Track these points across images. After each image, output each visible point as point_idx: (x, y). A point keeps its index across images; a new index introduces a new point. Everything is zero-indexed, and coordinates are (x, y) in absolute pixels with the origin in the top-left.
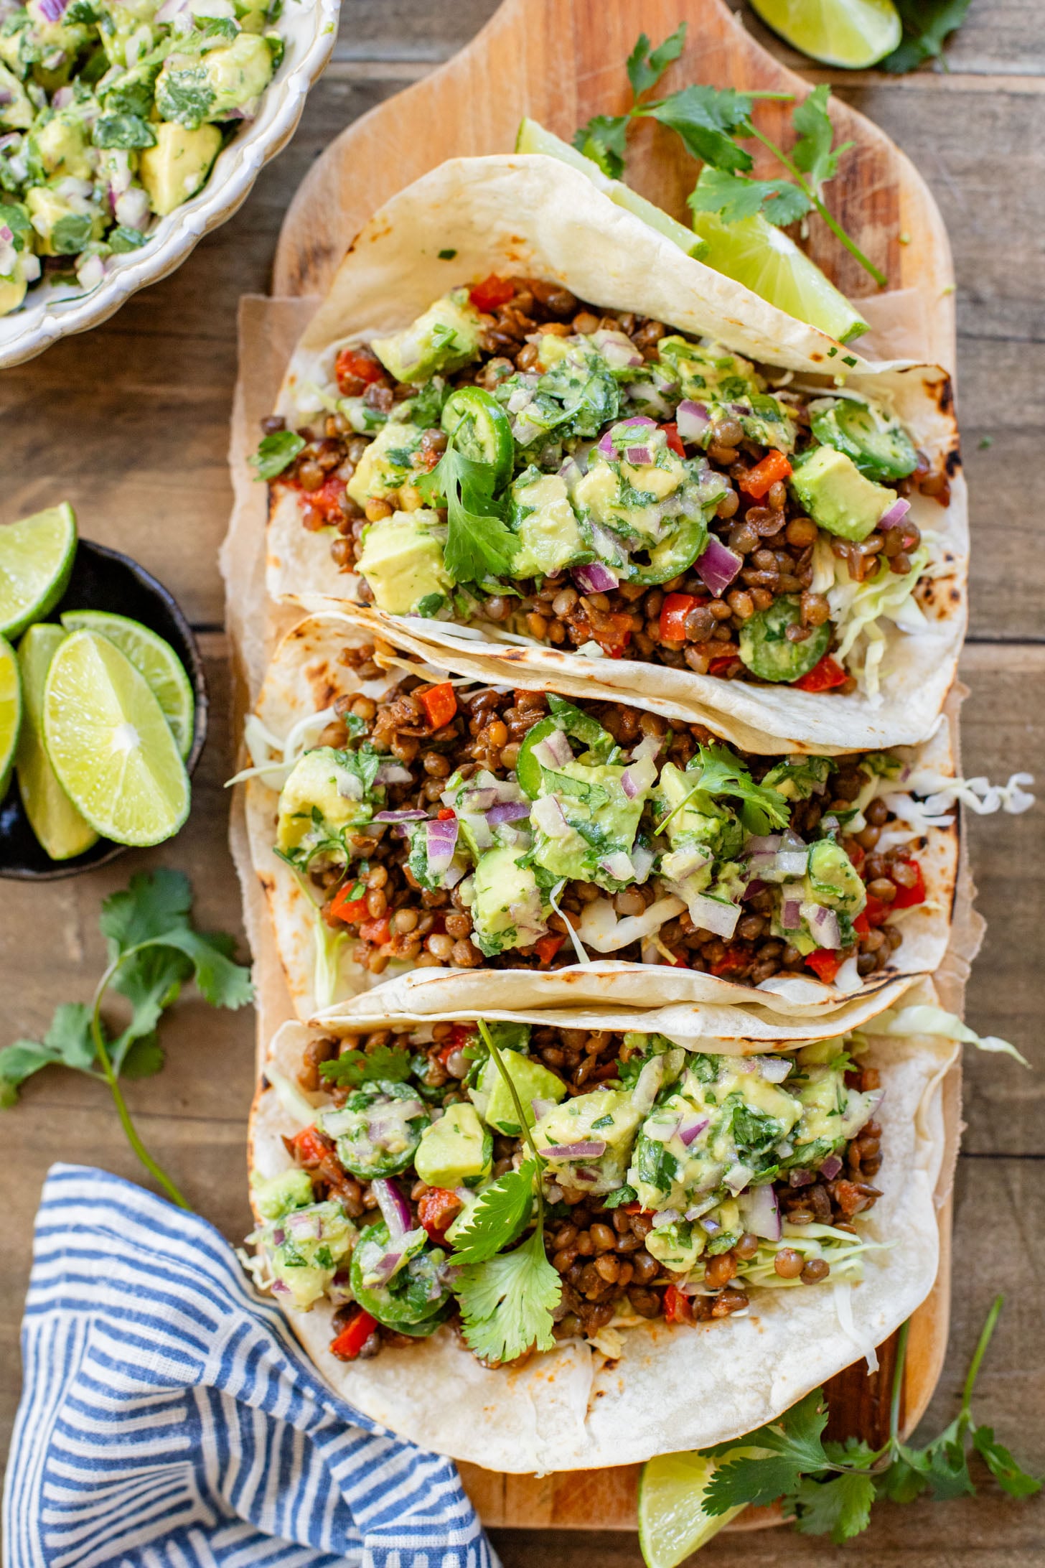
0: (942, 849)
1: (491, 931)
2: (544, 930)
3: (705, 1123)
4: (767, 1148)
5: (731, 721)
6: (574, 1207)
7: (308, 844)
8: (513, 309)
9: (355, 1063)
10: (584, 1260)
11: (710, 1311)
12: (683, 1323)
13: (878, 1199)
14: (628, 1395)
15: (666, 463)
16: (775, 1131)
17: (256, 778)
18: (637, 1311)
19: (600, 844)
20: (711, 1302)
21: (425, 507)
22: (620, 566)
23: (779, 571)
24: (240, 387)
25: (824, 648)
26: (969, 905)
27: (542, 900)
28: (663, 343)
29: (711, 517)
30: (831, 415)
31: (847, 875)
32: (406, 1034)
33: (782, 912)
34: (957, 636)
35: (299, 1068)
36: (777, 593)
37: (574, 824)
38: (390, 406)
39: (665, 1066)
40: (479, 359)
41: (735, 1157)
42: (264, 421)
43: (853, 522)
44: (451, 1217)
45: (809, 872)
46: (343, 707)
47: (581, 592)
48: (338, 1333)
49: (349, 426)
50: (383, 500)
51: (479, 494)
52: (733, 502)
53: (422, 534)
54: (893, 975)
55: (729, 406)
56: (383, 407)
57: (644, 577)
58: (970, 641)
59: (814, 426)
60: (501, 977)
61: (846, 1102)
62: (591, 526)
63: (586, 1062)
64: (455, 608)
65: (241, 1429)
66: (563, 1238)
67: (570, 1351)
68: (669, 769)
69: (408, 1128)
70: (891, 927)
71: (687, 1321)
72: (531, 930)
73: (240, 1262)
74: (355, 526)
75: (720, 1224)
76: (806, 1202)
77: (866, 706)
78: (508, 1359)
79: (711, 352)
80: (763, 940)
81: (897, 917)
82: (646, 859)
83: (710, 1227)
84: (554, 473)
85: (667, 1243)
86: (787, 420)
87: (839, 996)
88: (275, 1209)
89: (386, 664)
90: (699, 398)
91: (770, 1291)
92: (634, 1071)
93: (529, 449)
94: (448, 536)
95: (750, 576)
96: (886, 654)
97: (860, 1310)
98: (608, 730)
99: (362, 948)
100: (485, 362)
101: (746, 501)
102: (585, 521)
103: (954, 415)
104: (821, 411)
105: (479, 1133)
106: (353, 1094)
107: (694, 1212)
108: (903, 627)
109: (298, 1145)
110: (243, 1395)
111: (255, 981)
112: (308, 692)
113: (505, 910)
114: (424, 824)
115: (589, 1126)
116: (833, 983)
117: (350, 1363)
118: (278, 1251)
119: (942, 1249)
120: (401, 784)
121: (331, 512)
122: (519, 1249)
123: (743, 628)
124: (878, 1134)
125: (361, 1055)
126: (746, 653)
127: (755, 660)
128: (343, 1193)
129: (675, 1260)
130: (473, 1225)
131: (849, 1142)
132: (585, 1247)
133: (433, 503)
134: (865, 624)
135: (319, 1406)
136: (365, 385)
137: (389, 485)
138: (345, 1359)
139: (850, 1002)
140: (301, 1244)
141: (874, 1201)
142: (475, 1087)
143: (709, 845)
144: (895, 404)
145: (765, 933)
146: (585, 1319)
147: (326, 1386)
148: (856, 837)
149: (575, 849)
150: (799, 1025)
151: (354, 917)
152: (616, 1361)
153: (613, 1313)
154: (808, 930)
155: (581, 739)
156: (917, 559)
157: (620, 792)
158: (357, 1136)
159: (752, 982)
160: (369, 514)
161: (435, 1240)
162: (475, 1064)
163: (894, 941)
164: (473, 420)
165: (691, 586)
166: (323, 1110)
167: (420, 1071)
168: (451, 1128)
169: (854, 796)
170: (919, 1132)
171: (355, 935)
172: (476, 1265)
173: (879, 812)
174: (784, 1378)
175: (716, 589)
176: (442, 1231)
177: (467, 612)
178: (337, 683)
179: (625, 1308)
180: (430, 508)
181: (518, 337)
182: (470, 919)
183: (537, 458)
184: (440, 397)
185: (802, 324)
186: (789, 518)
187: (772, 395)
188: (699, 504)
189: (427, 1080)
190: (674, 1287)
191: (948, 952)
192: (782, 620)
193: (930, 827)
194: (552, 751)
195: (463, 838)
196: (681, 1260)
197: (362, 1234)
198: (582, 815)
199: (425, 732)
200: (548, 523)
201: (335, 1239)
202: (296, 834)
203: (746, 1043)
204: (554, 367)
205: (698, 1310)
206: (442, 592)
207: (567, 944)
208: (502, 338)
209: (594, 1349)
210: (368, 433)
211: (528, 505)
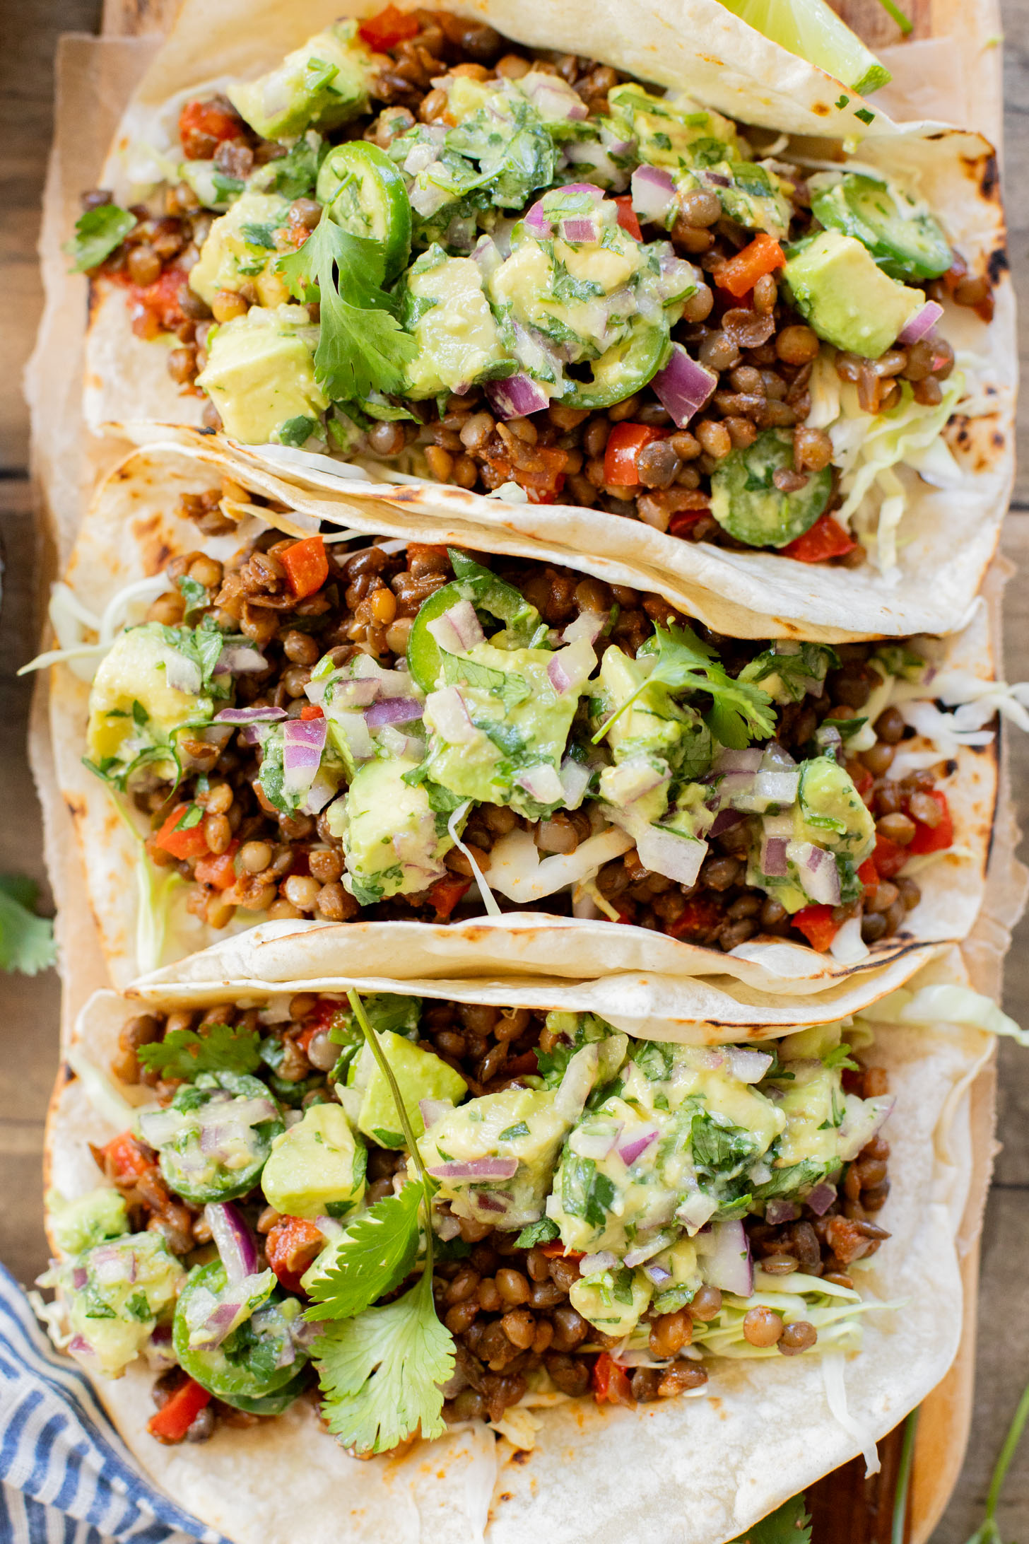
0: (976, 777)
1: (368, 870)
2: (440, 870)
3: (653, 1136)
4: (737, 1171)
5: (699, 592)
6: (475, 1245)
7: (128, 753)
8: (415, 47)
9: (185, 1047)
10: (488, 1318)
11: (656, 1388)
12: (618, 1404)
13: (883, 1242)
14: (542, 1499)
15: (616, 243)
16: (747, 1149)
17: (64, 665)
18: (558, 1387)
19: (518, 754)
20: (656, 1377)
21: (293, 300)
22: (552, 380)
23: (766, 395)
24: (56, 154)
25: (824, 503)
26: (1010, 853)
27: (437, 830)
28: (615, 92)
29: (675, 320)
30: (838, 191)
31: (852, 804)
32: (255, 1010)
33: (763, 853)
34: (1000, 494)
35: (116, 1054)
36: (762, 425)
37: (482, 726)
38: (248, 171)
39: (601, 1058)
40: (369, 110)
41: (693, 1182)
42: (85, 195)
43: (866, 331)
44: (309, 1256)
45: (800, 800)
46: (177, 569)
47: (498, 417)
48: (160, 1407)
49: (195, 199)
50: (236, 293)
51: (363, 281)
52: (704, 300)
53: (285, 335)
54: (908, 943)
55: (701, 173)
56: (240, 171)
57: (584, 397)
58: (1016, 507)
59: (815, 206)
60: (380, 932)
61: (844, 1112)
62: (514, 326)
63: (494, 1051)
64: (330, 437)
65: (31, 1532)
66: (460, 1287)
67: (467, 1437)
68: (613, 654)
69: (253, 1136)
70: (906, 879)
71: (625, 1402)
72: (423, 870)
73: (33, 1310)
74: (199, 332)
75: (671, 1273)
76: (788, 1245)
77: (878, 583)
78: (382, 1448)
79: (679, 106)
80: (736, 892)
81: (915, 866)
82: (579, 777)
83: (657, 1277)
84: (466, 256)
85: (599, 1297)
86: (780, 196)
87: (837, 968)
88: (76, 1241)
89: (238, 514)
90: (662, 163)
91: (736, 1363)
92: (559, 1065)
93: (431, 222)
94: (319, 340)
95: (727, 401)
96: (906, 515)
97: (857, 1391)
98: (532, 602)
99: (198, 894)
100: (376, 115)
101: (723, 300)
102: (506, 319)
103: (1000, 202)
104: (824, 187)
105: (350, 1144)
106: (183, 1088)
107: (637, 1256)
108: (929, 478)
109: (109, 1156)
110: (30, 1487)
111: (59, 937)
112: (135, 552)
113: (387, 841)
114: (282, 726)
115: (495, 1137)
116: (828, 952)
117: (175, 1448)
118: (78, 1297)
119: (965, 1310)
120: (253, 674)
121: (169, 314)
122: (399, 1301)
123: (717, 472)
124: (883, 1156)
125: (192, 1036)
126: (719, 506)
127: (732, 516)
128: (167, 1221)
129: (609, 1321)
130: (336, 1268)
131: (847, 1164)
132: (489, 1300)
133: (301, 296)
134: (881, 472)
135: (133, 1503)
136: (216, 145)
137: (244, 272)
138: (168, 1441)
139: (852, 976)
140: (109, 1288)
141: (878, 1245)
142: (344, 1082)
143: (666, 757)
144: (921, 186)
145: (738, 882)
146: (487, 1396)
147: (143, 1477)
148: (862, 756)
149: (483, 759)
150: (782, 1006)
151: (187, 850)
152: (527, 1453)
153: (525, 1390)
154: (796, 879)
155: (495, 614)
156: (950, 387)
157: (547, 684)
158: (185, 1144)
159: (721, 946)
160: (217, 313)
161: (288, 1286)
162: (346, 1051)
163: (910, 899)
164: (357, 185)
165: (648, 413)
166: (143, 1110)
167: (272, 1059)
168: (312, 1136)
169: (861, 701)
170: (940, 1155)
171: (190, 877)
172: (341, 1321)
173: (894, 726)
174: (753, 1481)
175: (681, 417)
176: (298, 1275)
177: (346, 443)
178: (174, 542)
179: (543, 1382)
180: (298, 302)
181: (422, 83)
182: (342, 856)
183: (443, 236)
184: (315, 158)
185: (803, 63)
186: (781, 326)
187: (760, 164)
188: (660, 301)
189: (281, 1072)
190: (607, 1356)
191: (981, 915)
192: (769, 463)
193: (961, 746)
194: (455, 628)
195: (332, 746)
196: (617, 1321)
197: (191, 1276)
198: (494, 714)
199: (286, 603)
200: (456, 320)
201: (154, 1282)
202: (112, 739)
203: (711, 1028)
204: (469, 119)
205: (639, 1387)
206: (312, 414)
207: (471, 892)
208: (400, 83)
209: (499, 1436)
210: (218, 207)
211: (429, 296)
